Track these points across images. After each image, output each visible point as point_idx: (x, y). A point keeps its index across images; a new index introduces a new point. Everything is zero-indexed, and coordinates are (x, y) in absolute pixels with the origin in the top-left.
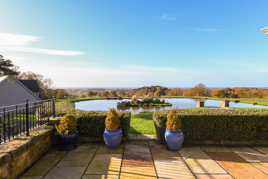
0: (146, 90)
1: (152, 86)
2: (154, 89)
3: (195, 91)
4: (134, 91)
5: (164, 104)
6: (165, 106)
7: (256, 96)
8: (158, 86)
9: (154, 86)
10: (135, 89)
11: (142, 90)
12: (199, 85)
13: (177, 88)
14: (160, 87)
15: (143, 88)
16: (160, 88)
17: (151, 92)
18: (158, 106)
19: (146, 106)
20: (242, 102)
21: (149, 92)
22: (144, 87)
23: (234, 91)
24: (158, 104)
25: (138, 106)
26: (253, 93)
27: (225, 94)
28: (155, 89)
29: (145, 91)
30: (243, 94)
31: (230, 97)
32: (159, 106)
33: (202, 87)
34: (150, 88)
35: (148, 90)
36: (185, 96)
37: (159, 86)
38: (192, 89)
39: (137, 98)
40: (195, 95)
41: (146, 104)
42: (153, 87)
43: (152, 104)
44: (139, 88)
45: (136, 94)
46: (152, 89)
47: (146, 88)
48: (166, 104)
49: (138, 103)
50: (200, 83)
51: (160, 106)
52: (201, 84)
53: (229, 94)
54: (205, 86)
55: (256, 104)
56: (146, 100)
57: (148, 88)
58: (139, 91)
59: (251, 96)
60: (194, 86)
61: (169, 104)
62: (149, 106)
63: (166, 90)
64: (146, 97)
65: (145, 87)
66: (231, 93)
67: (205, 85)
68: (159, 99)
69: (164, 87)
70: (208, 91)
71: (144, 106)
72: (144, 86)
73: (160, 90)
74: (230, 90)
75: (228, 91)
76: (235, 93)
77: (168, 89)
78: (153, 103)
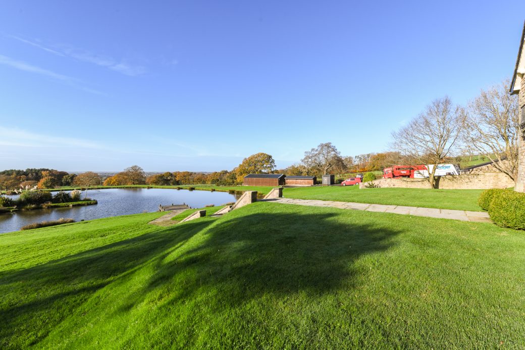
0: (13, 176)
1: (30, 168)
2: (34, 174)
3: (126, 177)
5: (80, 203)
6: (83, 205)
7: (199, 182)
8: (44, 170)
9: (35, 170)
12: (132, 168)
13: (91, 172)
14: (49, 171)
17: (27, 180)
18: (65, 206)
19: (34, 209)
20: (199, 190)
21: (23, 181)
22: (8, 171)
23: (176, 176)
24: (64, 202)
25: (7, 213)
26: (196, 178)
27: (165, 180)
28: (37, 174)
29: (10, 179)
30: (185, 179)
31: (171, 184)
32: (68, 206)
33: (136, 170)
34: (25, 174)
35: (18, 177)
36: (108, 185)
37: (47, 170)
38: (121, 174)
40: (126, 183)
41: (33, 206)
42: (33, 171)
43: (50, 204)
46: (30, 174)
47: (15, 173)
48: (84, 200)
49: (9, 206)
50: (134, 165)
51: (71, 205)
52: (136, 166)
53: (169, 180)
54: (142, 170)
55: (214, 190)
56: (30, 196)
57: (19, 173)
59: (194, 181)
60: (125, 170)
61: (89, 200)
62: (41, 208)
63: (64, 177)
64: (32, 190)
65: (12, 170)
66: (172, 179)
67: (142, 168)
68: (67, 192)
69: (59, 170)
71: (27, 209)
72: (8, 169)
73: (50, 175)
74: (171, 175)
75: (168, 176)
76: (177, 179)
77: (67, 174)
78: (53, 203)
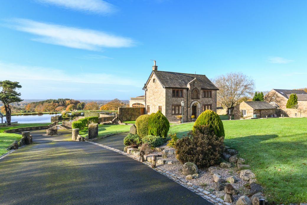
0: (52, 103)
1: (60, 99)
2: (62, 102)
3: (111, 106)
4: (33, 105)
8: (67, 99)
9: (63, 100)
10: (34, 103)
11: (46, 104)
15: (47, 101)
16: (71, 101)
17: (59, 106)
21: (57, 106)
22: (49, 100)
28: (63, 102)
33: (117, 101)
34: (58, 102)
35: (54, 104)
37: (69, 99)
38: (108, 104)
39: (67, 113)
40: (111, 109)
42: (62, 100)
44: (40, 102)
45: (36, 108)
46: (60, 102)
47: (52, 102)
50: (116, 98)
57: (55, 101)
58: (41, 105)
63: (78, 104)
65: (51, 100)
67: (120, 100)
69: (75, 100)
70: (123, 104)
72: (49, 99)
73: (71, 103)
77: (80, 102)
